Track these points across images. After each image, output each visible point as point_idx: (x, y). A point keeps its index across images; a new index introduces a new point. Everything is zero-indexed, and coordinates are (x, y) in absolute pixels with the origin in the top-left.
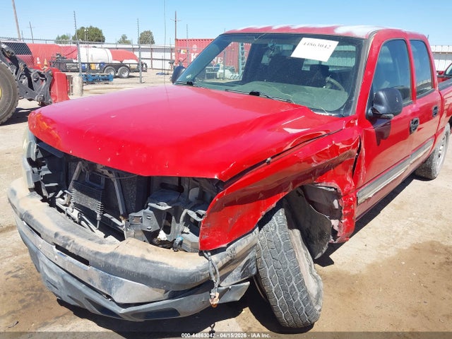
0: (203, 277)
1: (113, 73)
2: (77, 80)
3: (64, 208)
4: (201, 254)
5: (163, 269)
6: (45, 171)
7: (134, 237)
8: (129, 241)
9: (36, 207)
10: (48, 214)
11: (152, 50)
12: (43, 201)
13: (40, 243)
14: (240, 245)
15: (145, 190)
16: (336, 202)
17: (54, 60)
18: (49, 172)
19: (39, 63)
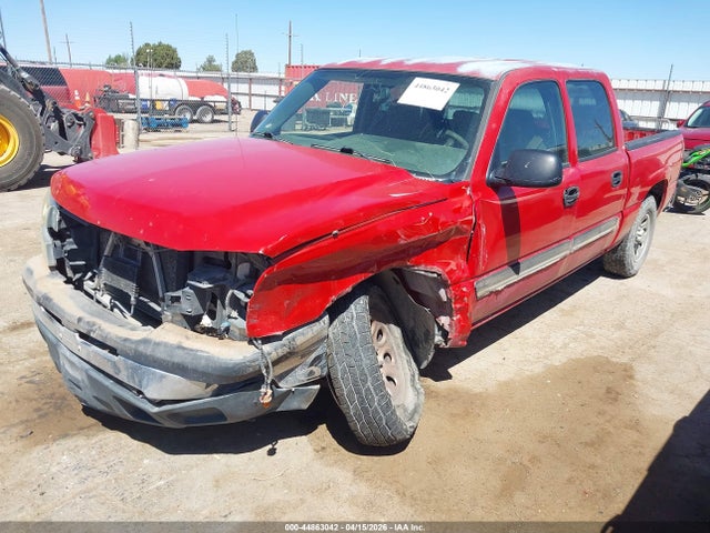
0: (251, 370)
1: (188, 116)
2: (131, 126)
3: (92, 292)
4: (250, 342)
5: (201, 357)
6: (70, 245)
7: (172, 322)
8: (166, 326)
9: (59, 290)
10: (71, 297)
11: (251, 81)
12: (66, 282)
13: (61, 332)
14: (303, 336)
15: (186, 266)
16: (442, 292)
17: (101, 94)
18: (75, 247)
19: (77, 98)
